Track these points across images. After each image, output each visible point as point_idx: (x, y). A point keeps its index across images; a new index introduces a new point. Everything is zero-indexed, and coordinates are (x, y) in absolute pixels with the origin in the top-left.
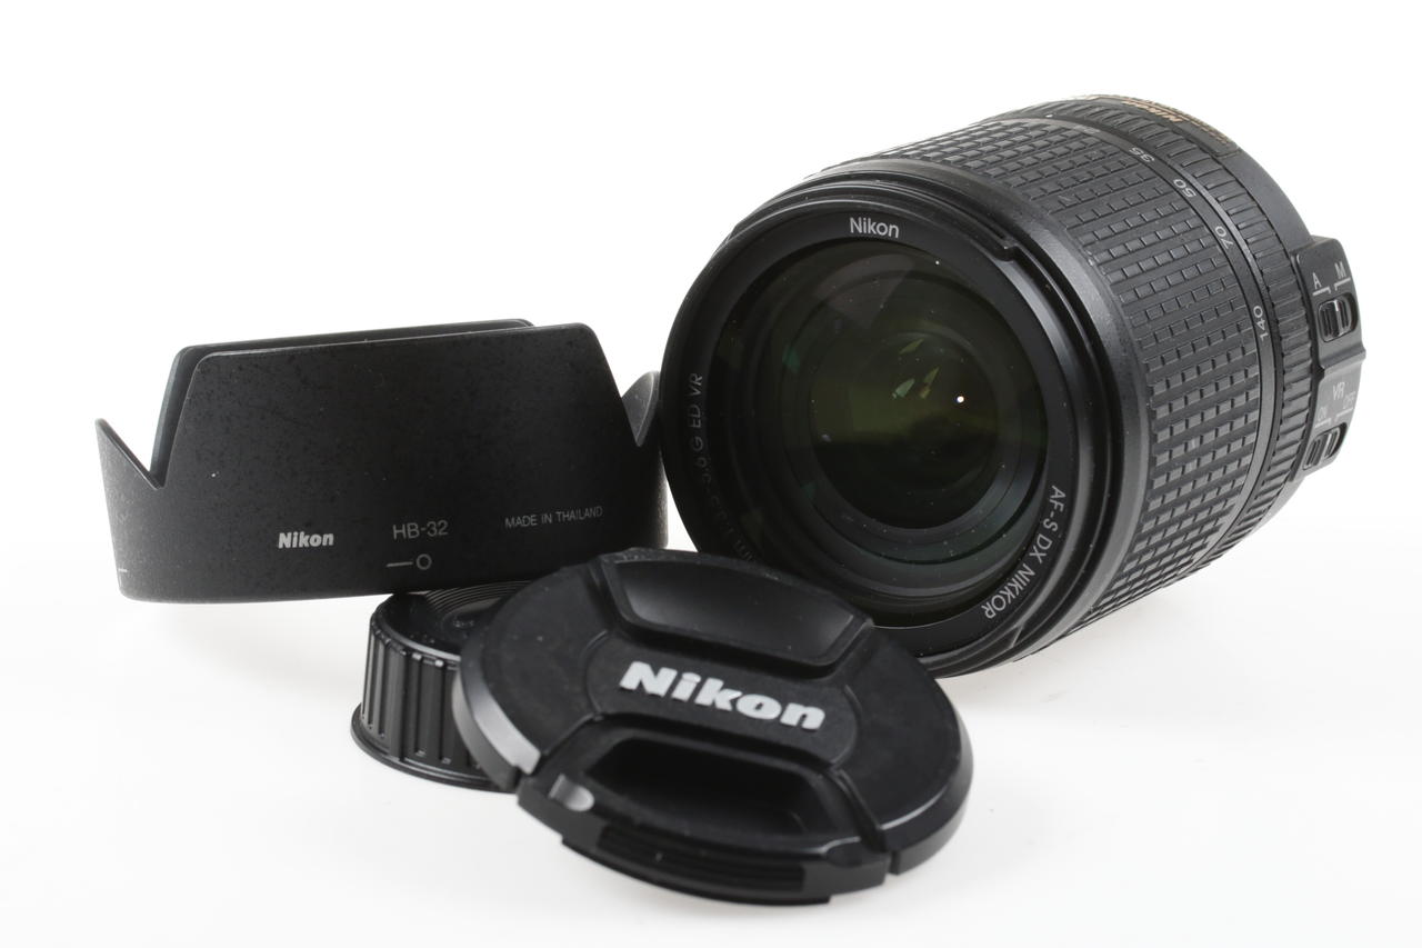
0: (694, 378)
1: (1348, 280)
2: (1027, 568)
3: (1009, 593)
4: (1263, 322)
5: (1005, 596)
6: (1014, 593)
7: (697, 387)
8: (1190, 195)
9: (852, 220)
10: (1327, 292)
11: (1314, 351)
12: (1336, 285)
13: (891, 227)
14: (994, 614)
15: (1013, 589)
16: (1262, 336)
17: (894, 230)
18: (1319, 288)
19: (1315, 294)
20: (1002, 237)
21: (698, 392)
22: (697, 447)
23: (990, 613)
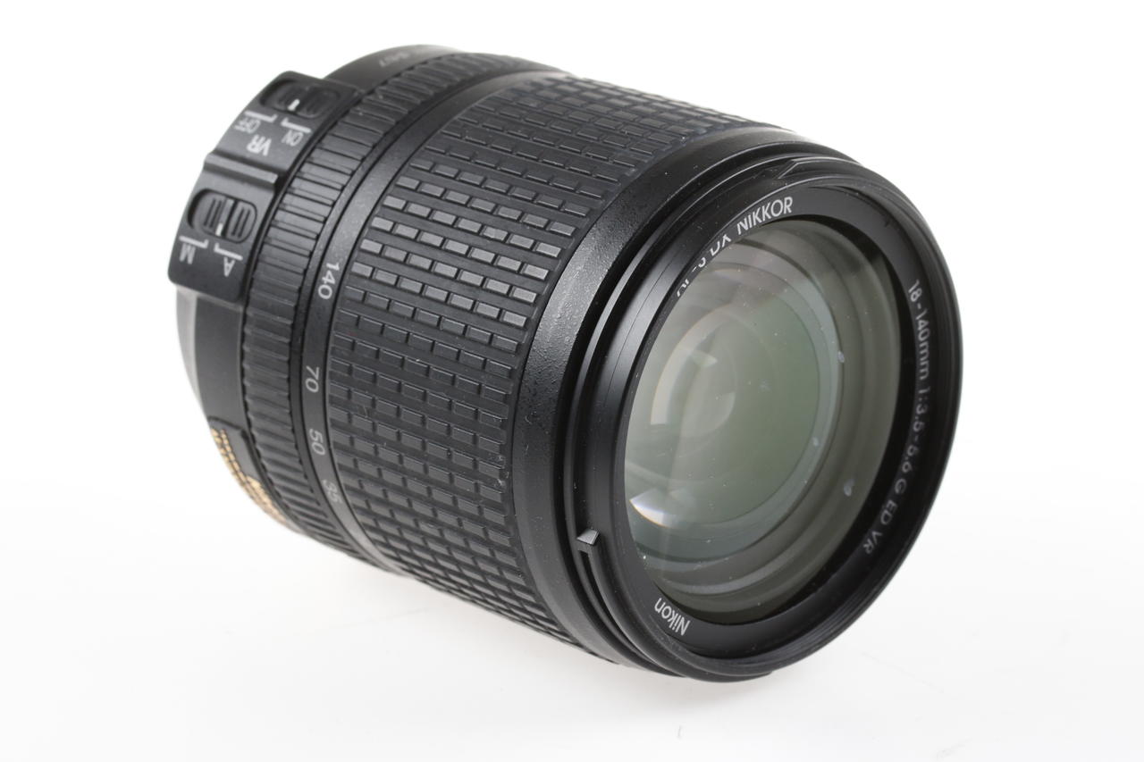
0: (870, 548)
1: (183, 239)
2: (739, 230)
3: (765, 213)
4: (325, 279)
5: (769, 211)
6: (761, 211)
7: (872, 540)
8: (317, 433)
9: (683, 633)
10: (221, 247)
11: (275, 207)
12: (204, 245)
13: (659, 611)
14: (786, 199)
15: (760, 215)
16: (336, 267)
17: (659, 607)
18: (230, 260)
19: (239, 258)
20: (584, 556)
21: (874, 533)
22: (902, 483)
23: (788, 202)
